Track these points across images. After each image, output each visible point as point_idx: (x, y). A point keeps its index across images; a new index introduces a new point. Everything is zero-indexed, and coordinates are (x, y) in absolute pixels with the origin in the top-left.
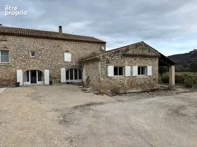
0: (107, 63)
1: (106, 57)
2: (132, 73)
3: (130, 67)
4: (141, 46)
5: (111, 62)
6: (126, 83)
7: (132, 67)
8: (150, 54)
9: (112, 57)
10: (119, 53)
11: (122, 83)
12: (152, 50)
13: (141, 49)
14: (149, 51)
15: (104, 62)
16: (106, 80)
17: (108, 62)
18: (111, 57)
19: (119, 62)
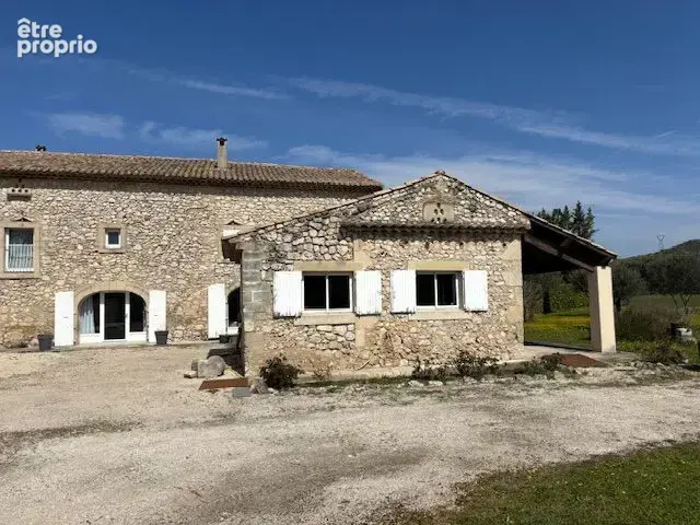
0: (271, 261)
1: (268, 236)
2: (387, 298)
3: (377, 275)
4: (429, 190)
5: (290, 256)
6: (360, 342)
7: (386, 274)
8: (478, 220)
9: (296, 236)
10: (327, 221)
11: (340, 339)
12: (488, 203)
13: (430, 202)
14: (473, 211)
15: (256, 255)
16: (267, 329)
17: (277, 258)
18: (289, 238)
19: (327, 257)
